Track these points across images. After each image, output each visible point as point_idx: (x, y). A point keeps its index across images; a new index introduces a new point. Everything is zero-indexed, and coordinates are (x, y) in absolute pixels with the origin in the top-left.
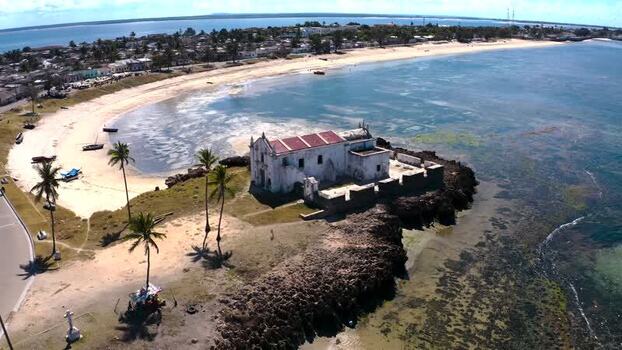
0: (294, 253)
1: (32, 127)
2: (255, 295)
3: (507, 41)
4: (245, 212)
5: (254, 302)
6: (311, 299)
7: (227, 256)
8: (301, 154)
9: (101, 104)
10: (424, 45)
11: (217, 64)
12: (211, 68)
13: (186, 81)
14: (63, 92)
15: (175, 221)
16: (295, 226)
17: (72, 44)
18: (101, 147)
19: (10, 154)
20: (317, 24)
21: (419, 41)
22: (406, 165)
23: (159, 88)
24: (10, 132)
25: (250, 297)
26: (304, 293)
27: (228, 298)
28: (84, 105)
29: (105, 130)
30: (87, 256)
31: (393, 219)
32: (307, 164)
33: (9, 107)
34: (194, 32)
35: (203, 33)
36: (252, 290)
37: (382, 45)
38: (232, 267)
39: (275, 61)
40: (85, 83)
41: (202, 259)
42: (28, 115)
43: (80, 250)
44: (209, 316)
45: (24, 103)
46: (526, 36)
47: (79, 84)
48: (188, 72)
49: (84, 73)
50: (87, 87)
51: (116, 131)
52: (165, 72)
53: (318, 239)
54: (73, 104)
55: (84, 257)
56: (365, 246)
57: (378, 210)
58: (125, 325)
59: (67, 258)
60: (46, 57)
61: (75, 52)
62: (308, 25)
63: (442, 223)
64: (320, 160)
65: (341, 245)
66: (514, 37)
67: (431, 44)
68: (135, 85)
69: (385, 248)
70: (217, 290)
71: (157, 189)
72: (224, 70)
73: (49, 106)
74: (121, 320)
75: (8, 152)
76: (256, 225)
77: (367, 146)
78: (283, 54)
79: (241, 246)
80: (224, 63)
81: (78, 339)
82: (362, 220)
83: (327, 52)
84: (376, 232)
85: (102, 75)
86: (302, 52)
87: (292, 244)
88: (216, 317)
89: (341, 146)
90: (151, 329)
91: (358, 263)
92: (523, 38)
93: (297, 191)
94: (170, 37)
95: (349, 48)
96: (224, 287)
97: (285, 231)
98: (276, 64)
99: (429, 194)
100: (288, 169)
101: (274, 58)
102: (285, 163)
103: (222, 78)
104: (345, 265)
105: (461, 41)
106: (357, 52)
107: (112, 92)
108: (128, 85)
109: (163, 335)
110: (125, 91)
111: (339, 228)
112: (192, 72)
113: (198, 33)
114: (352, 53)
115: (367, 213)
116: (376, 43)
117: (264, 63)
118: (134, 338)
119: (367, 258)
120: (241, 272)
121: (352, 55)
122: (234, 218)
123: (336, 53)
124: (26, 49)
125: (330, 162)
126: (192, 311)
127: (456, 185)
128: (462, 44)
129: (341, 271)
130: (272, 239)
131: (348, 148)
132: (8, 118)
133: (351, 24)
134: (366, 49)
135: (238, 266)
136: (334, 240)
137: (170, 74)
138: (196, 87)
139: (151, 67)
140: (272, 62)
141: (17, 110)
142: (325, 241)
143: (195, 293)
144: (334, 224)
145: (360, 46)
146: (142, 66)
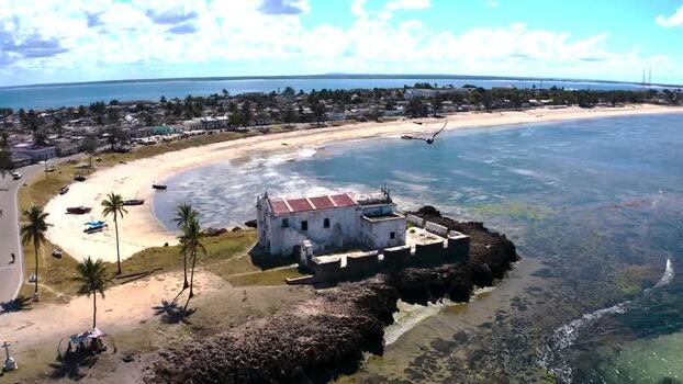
0: (260, 317)
1: (81, 179)
2: (198, 352)
3: (637, 106)
4: (231, 272)
5: (193, 359)
6: (253, 363)
7: (191, 312)
8: (304, 216)
9: (162, 161)
10: (538, 110)
11: (299, 125)
12: (291, 129)
13: (261, 141)
14: (126, 147)
15: (160, 276)
16: (275, 289)
17: (163, 100)
18: (142, 203)
19: (49, 204)
20: (427, 86)
21: (533, 105)
22: (432, 235)
23: (229, 147)
24: (59, 182)
25: (191, 353)
26: (249, 356)
27: (169, 352)
28: (145, 161)
29: (154, 187)
30: (63, 301)
31: (389, 290)
32: (310, 226)
33: (67, 159)
34: (293, 92)
35: (302, 93)
36: (198, 346)
37: (489, 109)
38: (188, 323)
39: (365, 124)
40: (153, 138)
41: (165, 313)
42: (84, 167)
43: (60, 294)
44: (142, 366)
45: (83, 156)
46: (661, 101)
47: (146, 140)
48: (265, 132)
49: (156, 129)
50: (153, 143)
51: (164, 188)
52: (241, 131)
53: (293, 304)
54: (133, 160)
55: (61, 301)
56: (340, 316)
57: (377, 280)
58: (59, 363)
59: (45, 300)
60: (131, 111)
61: (163, 107)
62: (418, 86)
63: (453, 299)
64: (327, 223)
65: (315, 312)
66: (646, 102)
67: (546, 109)
68: (204, 144)
69: (362, 320)
70: (161, 343)
71: (167, 245)
72: (305, 132)
73: (107, 160)
74: (59, 358)
75: (47, 201)
76: (234, 286)
77: (384, 212)
78: (375, 117)
79: (208, 305)
80: (307, 124)
81: (12, 370)
82: (351, 289)
83: (425, 114)
84: (361, 303)
85: (175, 131)
86: (397, 115)
87: (262, 306)
88: (148, 368)
89: (353, 209)
90: (81, 370)
91: (324, 332)
92: (657, 103)
93: (294, 254)
94: (266, 96)
95: (450, 111)
96: (171, 341)
97: (263, 294)
98: (364, 127)
99: (446, 266)
100: (287, 230)
101: (363, 120)
102: (285, 224)
103: (300, 140)
104: (308, 333)
105: (583, 106)
106: (459, 116)
107: (178, 150)
108: (197, 142)
109: (91, 376)
110: (192, 150)
111: (323, 295)
112: (271, 133)
113: (297, 93)
114: (454, 117)
115: (363, 282)
116: (483, 106)
117: (351, 126)
118: (63, 376)
119: (336, 328)
120: (196, 329)
121: (453, 120)
122: (218, 277)
123: (435, 117)
124: (114, 102)
125: (338, 226)
126: (128, 360)
127: (484, 259)
128: (583, 109)
129: (302, 339)
130: (244, 300)
131: (360, 213)
132: (63, 169)
133: (467, 86)
134: (469, 113)
135: (196, 324)
136: (310, 307)
137: (246, 134)
138: (268, 148)
139: (229, 125)
140: (360, 124)
141: (74, 162)
142: (301, 307)
143: (138, 343)
144: (320, 291)
145: (465, 110)
146: (218, 125)
